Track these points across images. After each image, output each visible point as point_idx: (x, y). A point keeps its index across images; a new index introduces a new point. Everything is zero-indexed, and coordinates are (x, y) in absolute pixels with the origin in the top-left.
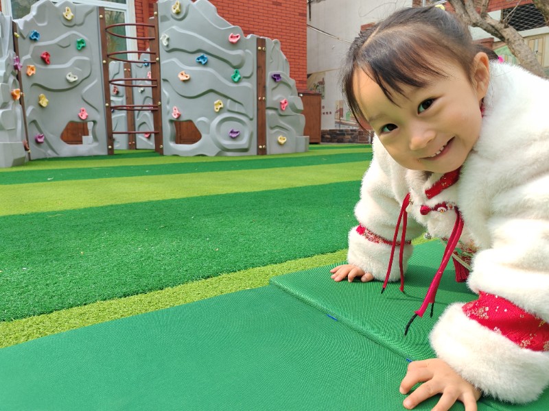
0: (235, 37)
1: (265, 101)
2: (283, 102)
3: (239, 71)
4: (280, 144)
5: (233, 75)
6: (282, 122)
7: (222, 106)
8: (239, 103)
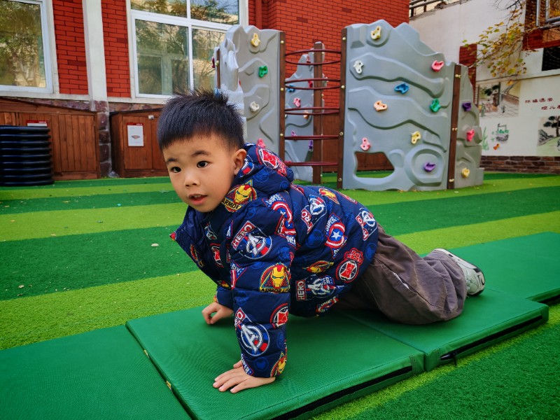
1: (456, 132)
5: (432, 105)
7: (419, 137)
8: (436, 134)
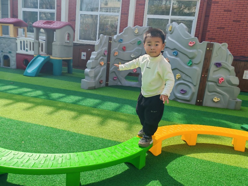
0: (192, 43)
1: (207, 77)
2: (220, 79)
3: (192, 60)
4: (214, 101)
5: (188, 62)
6: (218, 90)
7: (180, 77)
8: (189, 77)
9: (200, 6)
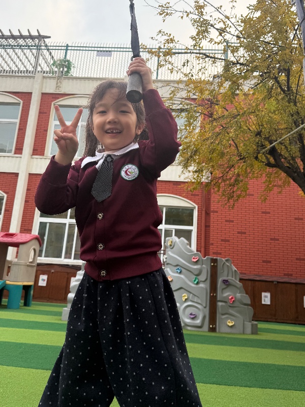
0: (195, 259)
1: (216, 296)
2: (230, 298)
4: (228, 326)
5: (194, 280)
8: (197, 296)
9: (198, 215)
